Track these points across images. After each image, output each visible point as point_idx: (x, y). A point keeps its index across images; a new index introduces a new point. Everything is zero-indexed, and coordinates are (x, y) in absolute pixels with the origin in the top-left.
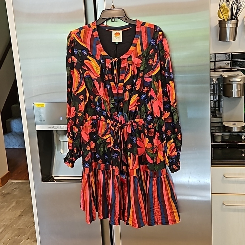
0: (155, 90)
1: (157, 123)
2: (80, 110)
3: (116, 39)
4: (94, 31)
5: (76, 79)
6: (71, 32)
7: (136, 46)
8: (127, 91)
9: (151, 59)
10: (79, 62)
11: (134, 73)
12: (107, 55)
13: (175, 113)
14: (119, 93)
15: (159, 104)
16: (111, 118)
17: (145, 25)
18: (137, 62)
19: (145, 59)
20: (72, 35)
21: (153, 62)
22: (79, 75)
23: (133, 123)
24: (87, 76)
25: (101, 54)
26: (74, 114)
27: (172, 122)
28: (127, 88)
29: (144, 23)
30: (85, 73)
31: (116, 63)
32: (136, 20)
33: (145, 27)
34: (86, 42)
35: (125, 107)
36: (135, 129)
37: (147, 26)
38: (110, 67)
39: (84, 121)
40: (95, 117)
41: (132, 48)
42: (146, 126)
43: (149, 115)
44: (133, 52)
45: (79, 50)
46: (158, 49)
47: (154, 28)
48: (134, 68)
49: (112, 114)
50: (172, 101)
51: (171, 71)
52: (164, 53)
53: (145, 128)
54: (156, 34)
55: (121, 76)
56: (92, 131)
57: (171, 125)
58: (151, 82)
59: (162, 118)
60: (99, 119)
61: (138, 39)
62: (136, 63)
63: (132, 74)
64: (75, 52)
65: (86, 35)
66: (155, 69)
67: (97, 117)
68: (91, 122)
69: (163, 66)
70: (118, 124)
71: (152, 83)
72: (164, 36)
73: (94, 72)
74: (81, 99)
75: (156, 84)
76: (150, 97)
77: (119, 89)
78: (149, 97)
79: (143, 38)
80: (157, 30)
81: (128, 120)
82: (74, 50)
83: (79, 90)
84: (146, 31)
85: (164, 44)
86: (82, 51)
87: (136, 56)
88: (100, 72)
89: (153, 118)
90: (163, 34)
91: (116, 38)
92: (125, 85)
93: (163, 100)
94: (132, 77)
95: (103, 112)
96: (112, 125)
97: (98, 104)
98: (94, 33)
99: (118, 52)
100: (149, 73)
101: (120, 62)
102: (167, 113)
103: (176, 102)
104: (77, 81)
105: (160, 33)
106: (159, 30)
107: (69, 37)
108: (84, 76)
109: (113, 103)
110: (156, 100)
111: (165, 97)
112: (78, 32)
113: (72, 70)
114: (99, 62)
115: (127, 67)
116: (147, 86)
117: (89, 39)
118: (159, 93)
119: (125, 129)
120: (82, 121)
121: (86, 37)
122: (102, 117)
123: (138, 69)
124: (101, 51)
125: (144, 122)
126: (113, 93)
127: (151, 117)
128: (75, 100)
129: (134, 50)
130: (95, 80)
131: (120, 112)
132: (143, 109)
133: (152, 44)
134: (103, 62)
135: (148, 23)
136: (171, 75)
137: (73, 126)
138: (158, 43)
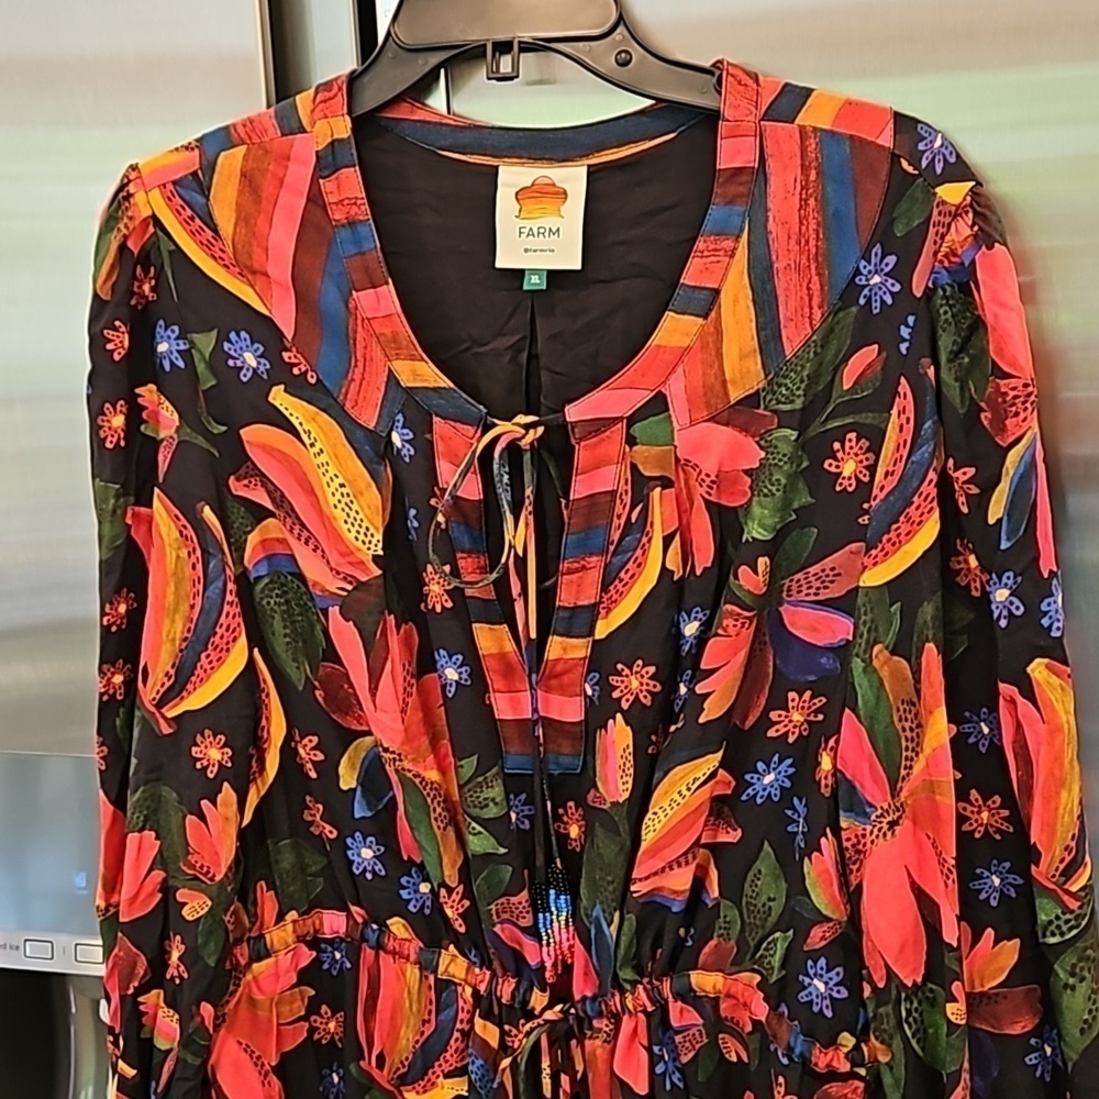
0: (879, 728)
1: (897, 1043)
2: (193, 867)
3: (532, 242)
4: (328, 162)
5: (172, 588)
6: (133, 175)
7: (713, 314)
8: (619, 716)
9: (853, 435)
10: (200, 441)
11: (687, 554)
12: (446, 383)
13: (1070, 959)
14: (547, 722)
15: (920, 869)
16: (476, 943)
17: (806, 118)
18: (721, 465)
19: (794, 435)
20: (140, 197)
21: (872, 469)
22: (199, 553)
23: (666, 1001)
24: (269, 558)
25: (392, 378)
26: (151, 895)
27: (1037, 1032)
28: (616, 695)
29: (793, 98)
30: (253, 539)
31: (527, 457)
32: (718, 64)
33: (802, 129)
34: (256, 266)
35: (600, 856)
36: (685, 1059)
37: (825, 124)
38: (472, 490)
39: (237, 951)
40: (333, 922)
41: (675, 329)
42: (789, 1051)
43: (822, 962)
44: (680, 369)
45: (196, 337)
46: (927, 351)
47: (886, 140)
48: (683, 513)
49: (482, 908)
50: (1049, 848)
51: (1047, 565)
52: (981, 389)
53: (783, 1071)
54: (903, 206)
55: (570, 572)
56: (312, 1030)
57: (1031, 1059)
58: (843, 651)
59: (950, 1008)
60: (373, 938)
61: (728, 244)
62: (710, 466)
63: (669, 566)
64: (162, 347)
65: (257, 199)
66: (893, 534)
67: (350, 915)
68: (303, 964)
69: (965, 510)
70: (538, 999)
71: (857, 665)
72: (986, 218)
73: (324, 538)
74: (205, 769)
75: (892, 674)
76: (835, 792)
77: (554, 682)
78: (827, 793)
79: (783, 237)
80: (924, 163)
81: (627, 974)
82: (160, 330)
83: (190, 687)
84: (813, 176)
85: (984, 296)
86: (226, 346)
87: (708, 405)
88: (379, 536)
89: (856, 991)
90: (981, 207)
91: (531, 233)
92: (603, 660)
93: (961, 819)
94: (672, 594)
95: (404, 880)
96: (485, 1004)
97: (360, 811)
98: (326, 185)
99: (543, 361)
100: (828, 562)
101: (557, 449)
102: (996, 942)
103: (1087, 859)
104: (176, 610)
105: (953, 193)
106: (939, 169)
107: (110, 220)
108: (239, 560)
109: (492, 812)
110: (892, 824)
111: (974, 794)
112: (195, 174)
113: (137, 503)
114: (373, 449)
115: (628, 499)
116: (809, 686)
117: (283, 238)
118: (919, 766)
119: (595, 1045)
120: (212, 962)
121: (261, 222)
122: (397, 925)
123: (727, 521)
124: (393, 348)
125: (774, 1008)
126: (495, 720)
127: (837, 974)
128: (155, 774)
129: (688, 349)
130: (334, 611)
131: (552, 892)
132: (766, 884)
133: (869, 300)
134: (408, 451)
135: (832, 98)
136: (1044, 607)
137: (143, 989)
138: (929, 293)
